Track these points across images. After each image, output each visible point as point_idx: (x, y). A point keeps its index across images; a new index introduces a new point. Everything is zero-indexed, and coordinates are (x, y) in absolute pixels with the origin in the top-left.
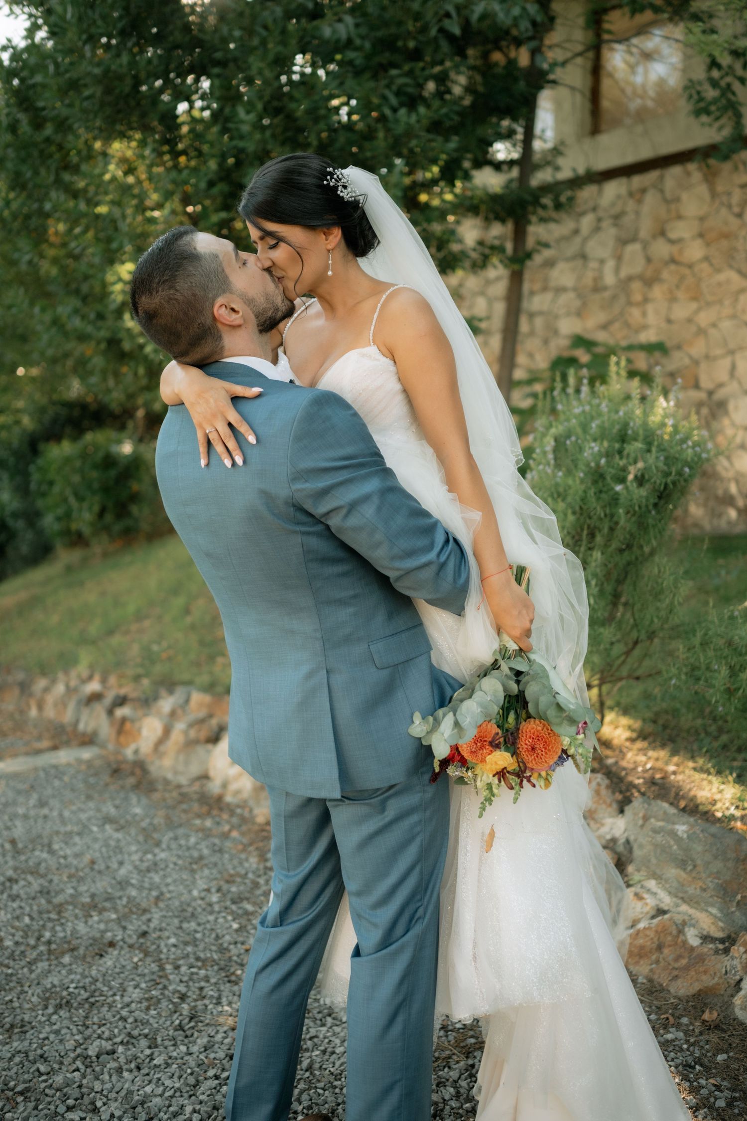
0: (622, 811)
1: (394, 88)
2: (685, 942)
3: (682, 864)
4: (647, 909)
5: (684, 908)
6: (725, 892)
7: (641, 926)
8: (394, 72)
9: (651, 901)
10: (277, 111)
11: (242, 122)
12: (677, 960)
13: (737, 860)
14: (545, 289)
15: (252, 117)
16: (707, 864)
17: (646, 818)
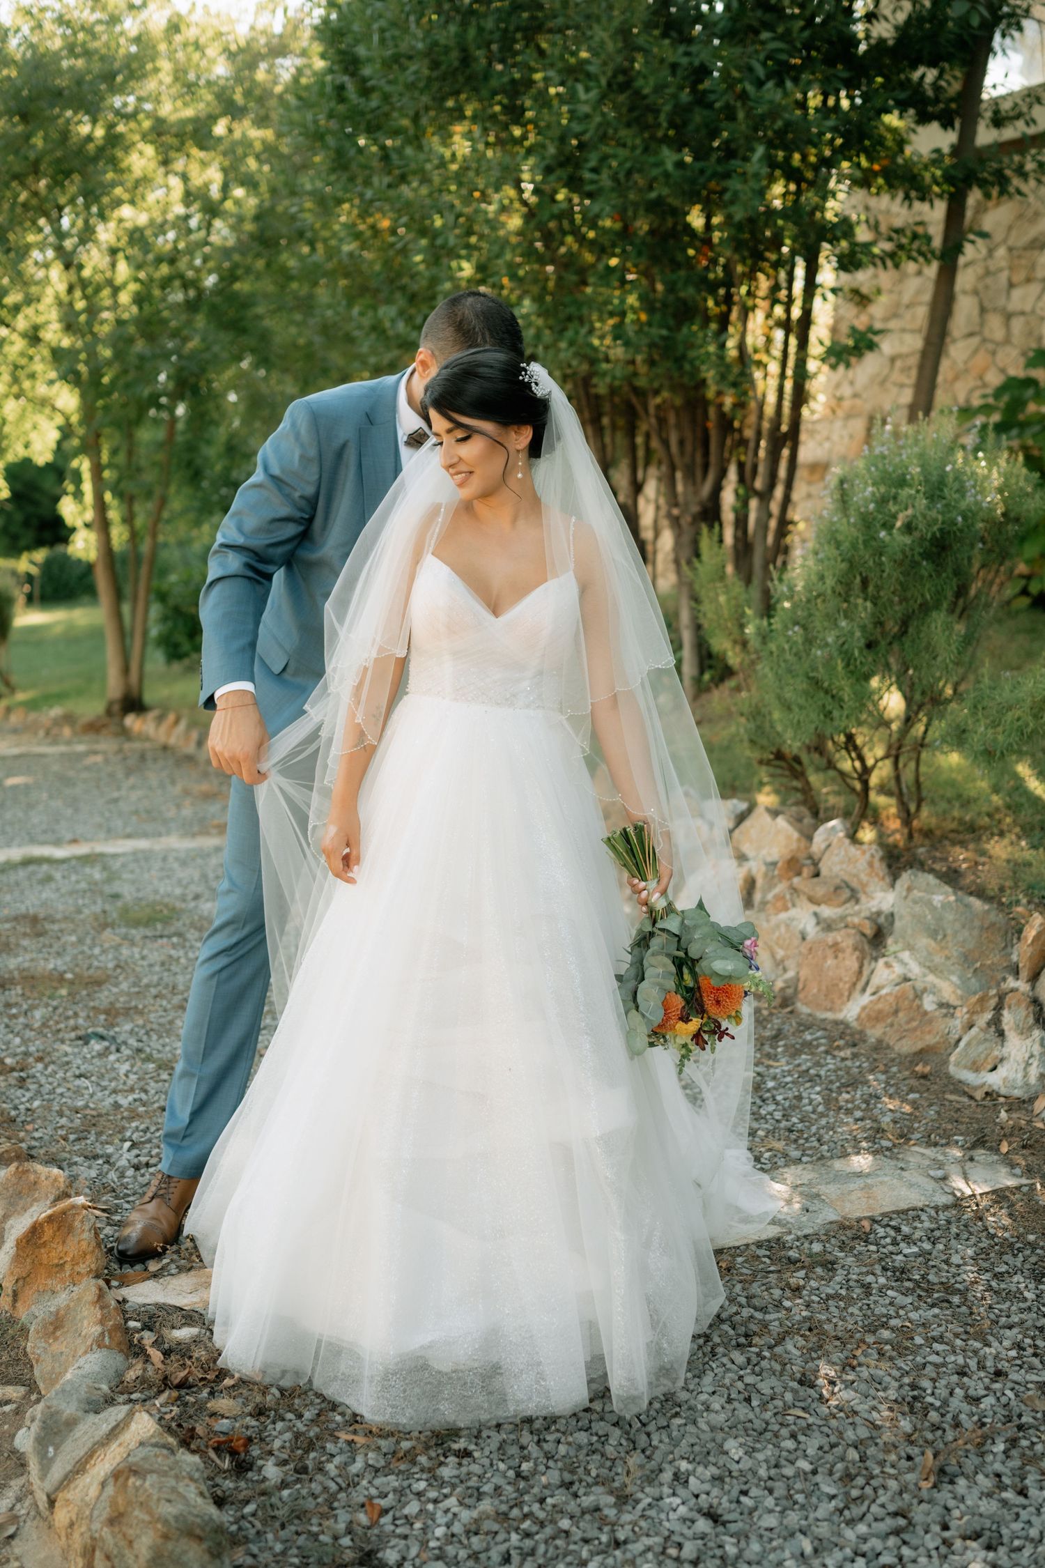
0: (893, 886)
1: (762, 56)
2: (919, 1007)
3: (933, 934)
4: (893, 976)
5: (931, 978)
6: (967, 959)
7: (884, 992)
8: (765, 35)
9: (898, 970)
10: (625, 86)
11: (579, 101)
12: (908, 1022)
13: (982, 928)
14: (1029, 280)
15: (594, 94)
16: (956, 933)
17: (909, 889)
